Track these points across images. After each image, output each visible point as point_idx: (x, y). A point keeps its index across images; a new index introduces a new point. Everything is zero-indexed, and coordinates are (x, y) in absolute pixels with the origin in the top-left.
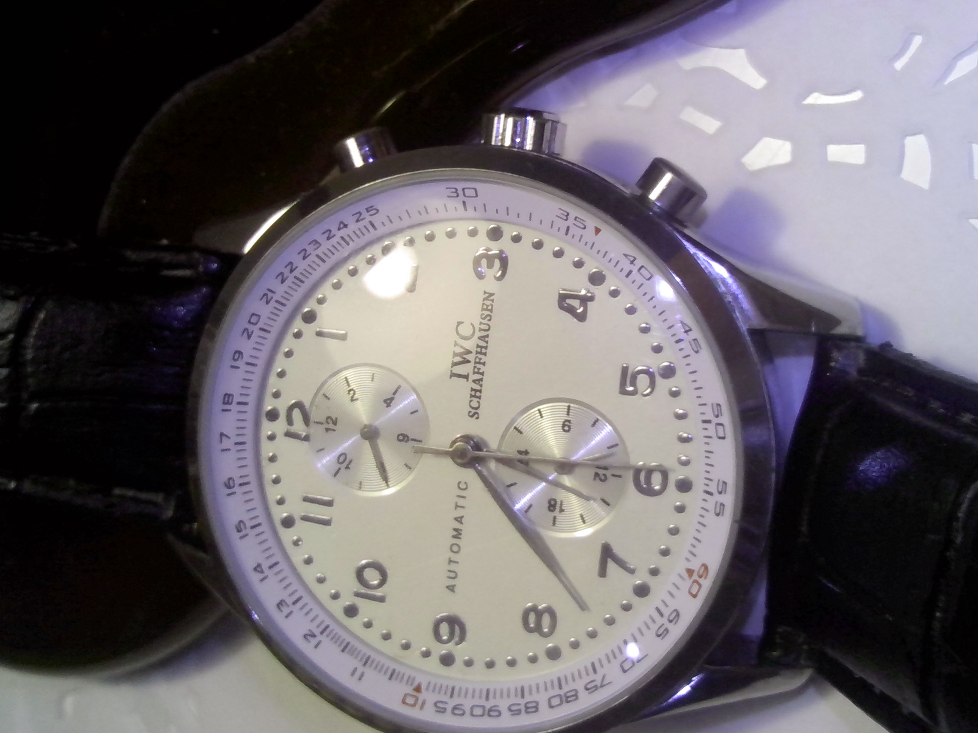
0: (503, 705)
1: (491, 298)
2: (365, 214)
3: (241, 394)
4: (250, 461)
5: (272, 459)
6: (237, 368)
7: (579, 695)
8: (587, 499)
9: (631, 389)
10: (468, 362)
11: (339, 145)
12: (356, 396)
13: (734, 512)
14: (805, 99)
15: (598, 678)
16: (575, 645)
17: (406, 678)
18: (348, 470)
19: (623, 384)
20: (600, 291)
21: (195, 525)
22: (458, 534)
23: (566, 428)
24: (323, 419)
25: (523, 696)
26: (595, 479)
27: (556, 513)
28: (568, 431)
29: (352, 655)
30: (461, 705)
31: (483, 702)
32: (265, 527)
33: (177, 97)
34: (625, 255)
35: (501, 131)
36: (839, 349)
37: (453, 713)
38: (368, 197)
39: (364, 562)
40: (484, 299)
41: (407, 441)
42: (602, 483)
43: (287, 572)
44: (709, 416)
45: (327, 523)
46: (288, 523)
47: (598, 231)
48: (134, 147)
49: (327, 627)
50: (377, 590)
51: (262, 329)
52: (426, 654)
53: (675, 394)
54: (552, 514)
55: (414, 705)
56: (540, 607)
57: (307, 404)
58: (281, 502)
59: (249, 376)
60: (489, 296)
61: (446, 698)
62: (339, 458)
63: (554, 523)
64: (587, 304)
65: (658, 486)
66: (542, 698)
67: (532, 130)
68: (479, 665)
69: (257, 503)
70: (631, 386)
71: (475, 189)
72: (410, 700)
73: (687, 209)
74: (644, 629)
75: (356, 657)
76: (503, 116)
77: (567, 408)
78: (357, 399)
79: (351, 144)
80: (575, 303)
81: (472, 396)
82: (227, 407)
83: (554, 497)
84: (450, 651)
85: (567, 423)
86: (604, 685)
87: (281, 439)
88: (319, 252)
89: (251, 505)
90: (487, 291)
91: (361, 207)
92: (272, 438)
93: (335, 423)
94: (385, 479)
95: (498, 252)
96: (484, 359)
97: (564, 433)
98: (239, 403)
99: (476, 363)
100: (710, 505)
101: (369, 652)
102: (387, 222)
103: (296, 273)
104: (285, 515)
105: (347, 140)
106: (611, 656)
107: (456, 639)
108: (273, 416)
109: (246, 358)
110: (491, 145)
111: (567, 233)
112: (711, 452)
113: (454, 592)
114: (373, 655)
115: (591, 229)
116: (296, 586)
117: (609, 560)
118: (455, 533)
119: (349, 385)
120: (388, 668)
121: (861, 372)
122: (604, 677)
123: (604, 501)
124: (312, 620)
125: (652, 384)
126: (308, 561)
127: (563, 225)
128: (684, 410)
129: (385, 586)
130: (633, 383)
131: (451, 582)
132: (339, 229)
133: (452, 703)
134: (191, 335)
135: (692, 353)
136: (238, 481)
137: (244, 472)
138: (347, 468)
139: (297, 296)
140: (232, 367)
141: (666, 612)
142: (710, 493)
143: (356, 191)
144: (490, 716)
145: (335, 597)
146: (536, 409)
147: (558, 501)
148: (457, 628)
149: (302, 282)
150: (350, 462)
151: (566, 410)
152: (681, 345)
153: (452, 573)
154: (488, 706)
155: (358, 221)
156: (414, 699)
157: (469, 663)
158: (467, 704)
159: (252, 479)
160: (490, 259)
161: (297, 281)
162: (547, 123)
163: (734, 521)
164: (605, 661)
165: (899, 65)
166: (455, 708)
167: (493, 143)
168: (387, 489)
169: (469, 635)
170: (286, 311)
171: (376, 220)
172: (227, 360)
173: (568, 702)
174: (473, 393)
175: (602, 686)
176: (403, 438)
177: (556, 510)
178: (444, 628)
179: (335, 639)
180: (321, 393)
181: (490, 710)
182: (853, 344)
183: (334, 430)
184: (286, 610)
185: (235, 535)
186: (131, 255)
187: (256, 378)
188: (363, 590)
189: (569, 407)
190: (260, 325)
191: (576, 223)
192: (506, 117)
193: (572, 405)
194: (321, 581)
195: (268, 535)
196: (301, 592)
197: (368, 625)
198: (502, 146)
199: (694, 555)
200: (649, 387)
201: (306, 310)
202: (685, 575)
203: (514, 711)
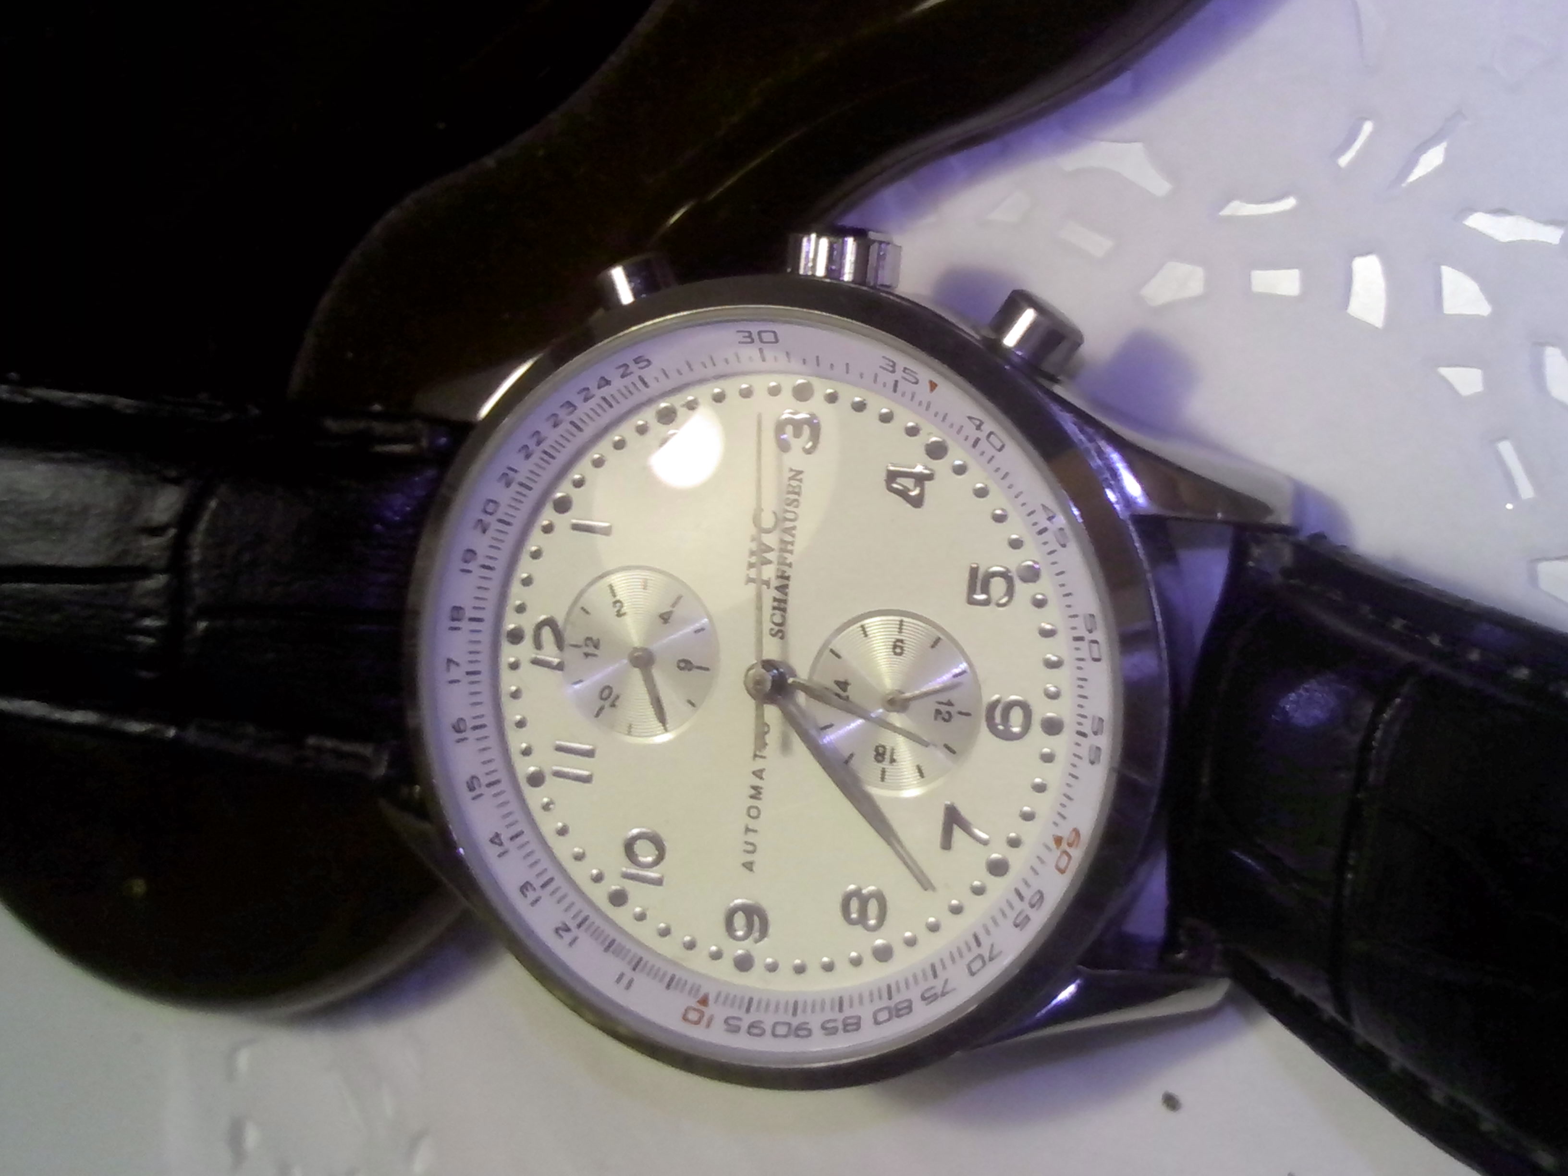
0: (815, 1022)
1: (798, 477)
2: (633, 367)
3: (475, 608)
4: (486, 697)
5: (515, 695)
6: (469, 571)
7: (914, 1006)
8: (926, 744)
9: (983, 597)
10: (770, 562)
11: (601, 276)
12: (624, 610)
13: (1111, 757)
14: (1221, 208)
15: (939, 984)
16: (911, 943)
17: (688, 987)
18: (613, 708)
19: (972, 590)
20: (941, 467)
21: (418, 788)
22: (757, 793)
23: (898, 650)
24: (580, 640)
25: (841, 1009)
26: (936, 718)
27: (886, 764)
28: (901, 654)
29: (617, 956)
30: (761, 1022)
31: (788, 1018)
32: (504, 785)
33: (393, 214)
34: (970, 418)
35: (811, 256)
36: (1259, 542)
37: (749, 1033)
38: (635, 343)
39: (635, 831)
40: (790, 479)
41: (690, 670)
42: (946, 723)
43: (534, 845)
44: (1082, 632)
45: (587, 780)
46: (536, 780)
47: (933, 386)
48: (337, 281)
49: (586, 919)
50: (651, 869)
51: (501, 521)
52: (717, 956)
53: (1040, 604)
54: (881, 765)
55: (697, 1023)
56: (864, 891)
57: (560, 620)
58: (527, 752)
59: (484, 584)
60: (797, 474)
61: (741, 1014)
62: (602, 692)
63: (883, 779)
64: (923, 484)
65: (1017, 727)
66: (866, 1013)
67: (852, 253)
68: (785, 969)
69: (494, 753)
70: (983, 592)
71: (774, 332)
72: (693, 1016)
73: (1056, 356)
74: (999, 918)
75: (623, 959)
76: (813, 236)
77: (898, 623)
78: (624, 614)
79: (618, 275)
80: (909, 483)
81: (774, 608)
82: (456, 624)
83: (883, 744)
84: (747, 951)
85: (899, 644)
86: (947, 993)
87: (526, 667)
88: (573, 418)
89: (487, 756)
90: (794, 468)
91: (628, 357)
92: (514, 666)
93: (596, 646)
94: (662, 718)
95: (808, 416)
96: (790, 558)
97: (895, 657)
98: (472, 619)
99: (779, 563)
100: (1084, 752)
101: (641, 953)
102: (662, 377)
103: (545, 446)
104: (532, 769)
105: (611, 269)
106: (956, 955)
107: (756, 934)
108: (516, 637)
109: (481, 560)
110: (798, 274)
111: (895, 391)
112: (1085, 680)
113: (751, 870)
114: (646, 957)
115: (924, 386)
116: (545, 863)
117: (955, 827)
118: (753, 792)
119: (614, 595)
120: (665, 974)
121: (1287, 573)
122: (946, 981)
123: (947, 747)
124: (566, 910)
125: (1010, 592)
126: (563, 832)
127: (890, 378)
128: (1052, 625)
129: (663, 864)
130: (985, 590)
131: (749, 858)
132: (599, 387)
133: (747, 1020)
134: (410, 531)
135: (1057, 546)
136: (470, 723)
137: (479, 711)
138: (613, 705)
139: (546, 476)
140: (463, 571)
141: (1027, 893)
142: (1084, 735)
143: (620, 337)
144: (798, 1036)
145: (598, 879)
146: (859, 624)
147: (887, 747)
148: (756, 919)
149: (553, 457)
150: (617, 697)
151: (898, 626)
152: (1045, 536)
153: (749, 846)
154: (795, 1022)
155: (623, 376)
156: (699, 1015)
157: (772, 968)
158: (768, 1021)
159: (489, 720)
160: (797, 426)
161: (546, 457)
162: (871, 245)
163: (1112, 770)
164: (948, 962)
165: (1344, 160)
166: (752, 1026)
167: (801, 272)
168: (663, 733)
169: (771, 930)
170: (532, 496)
171: (649, 374)
172: (457, 563)
173: (898, 1016)
174: (776, 604)
175: (943, 994)
176: (685, 665)
177: (886, 760)
178: (740, 920)
179: (596, 934)
180: (580, 605)
181: (798, 1028)
182: (1276, 536)
183: (594, 655)
184: (531, 895)
185: (465, 795)
186: (332, 425)
187: (494, 585)
188: (633, 871)
189: (901, 621)
190: (500, 515)
191: (905, 375)
192: (819, 237)
193: (905, 619)
194: (579, 857)
195: (509, 795)
196: (552, 872)
197: (641, 917)
198: (813, 275)
199: (1064, 818)
200: (1005, 595)
201: (559, 495)
202: (1052, 845)
203: (829, 1030)
